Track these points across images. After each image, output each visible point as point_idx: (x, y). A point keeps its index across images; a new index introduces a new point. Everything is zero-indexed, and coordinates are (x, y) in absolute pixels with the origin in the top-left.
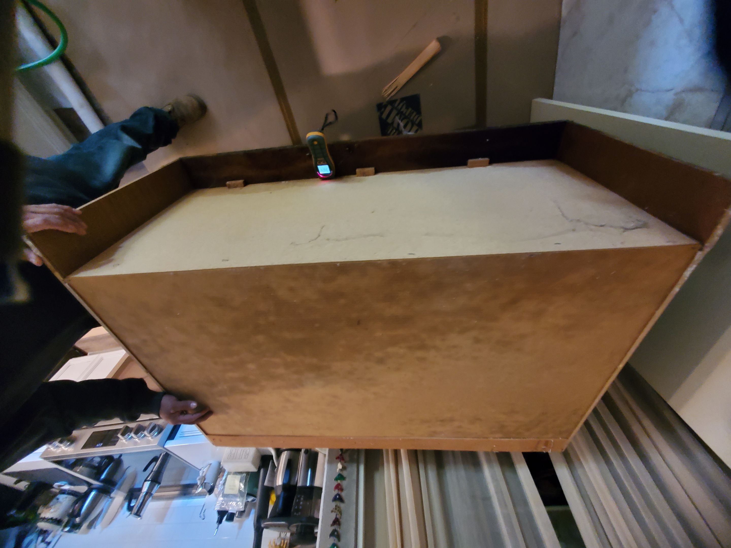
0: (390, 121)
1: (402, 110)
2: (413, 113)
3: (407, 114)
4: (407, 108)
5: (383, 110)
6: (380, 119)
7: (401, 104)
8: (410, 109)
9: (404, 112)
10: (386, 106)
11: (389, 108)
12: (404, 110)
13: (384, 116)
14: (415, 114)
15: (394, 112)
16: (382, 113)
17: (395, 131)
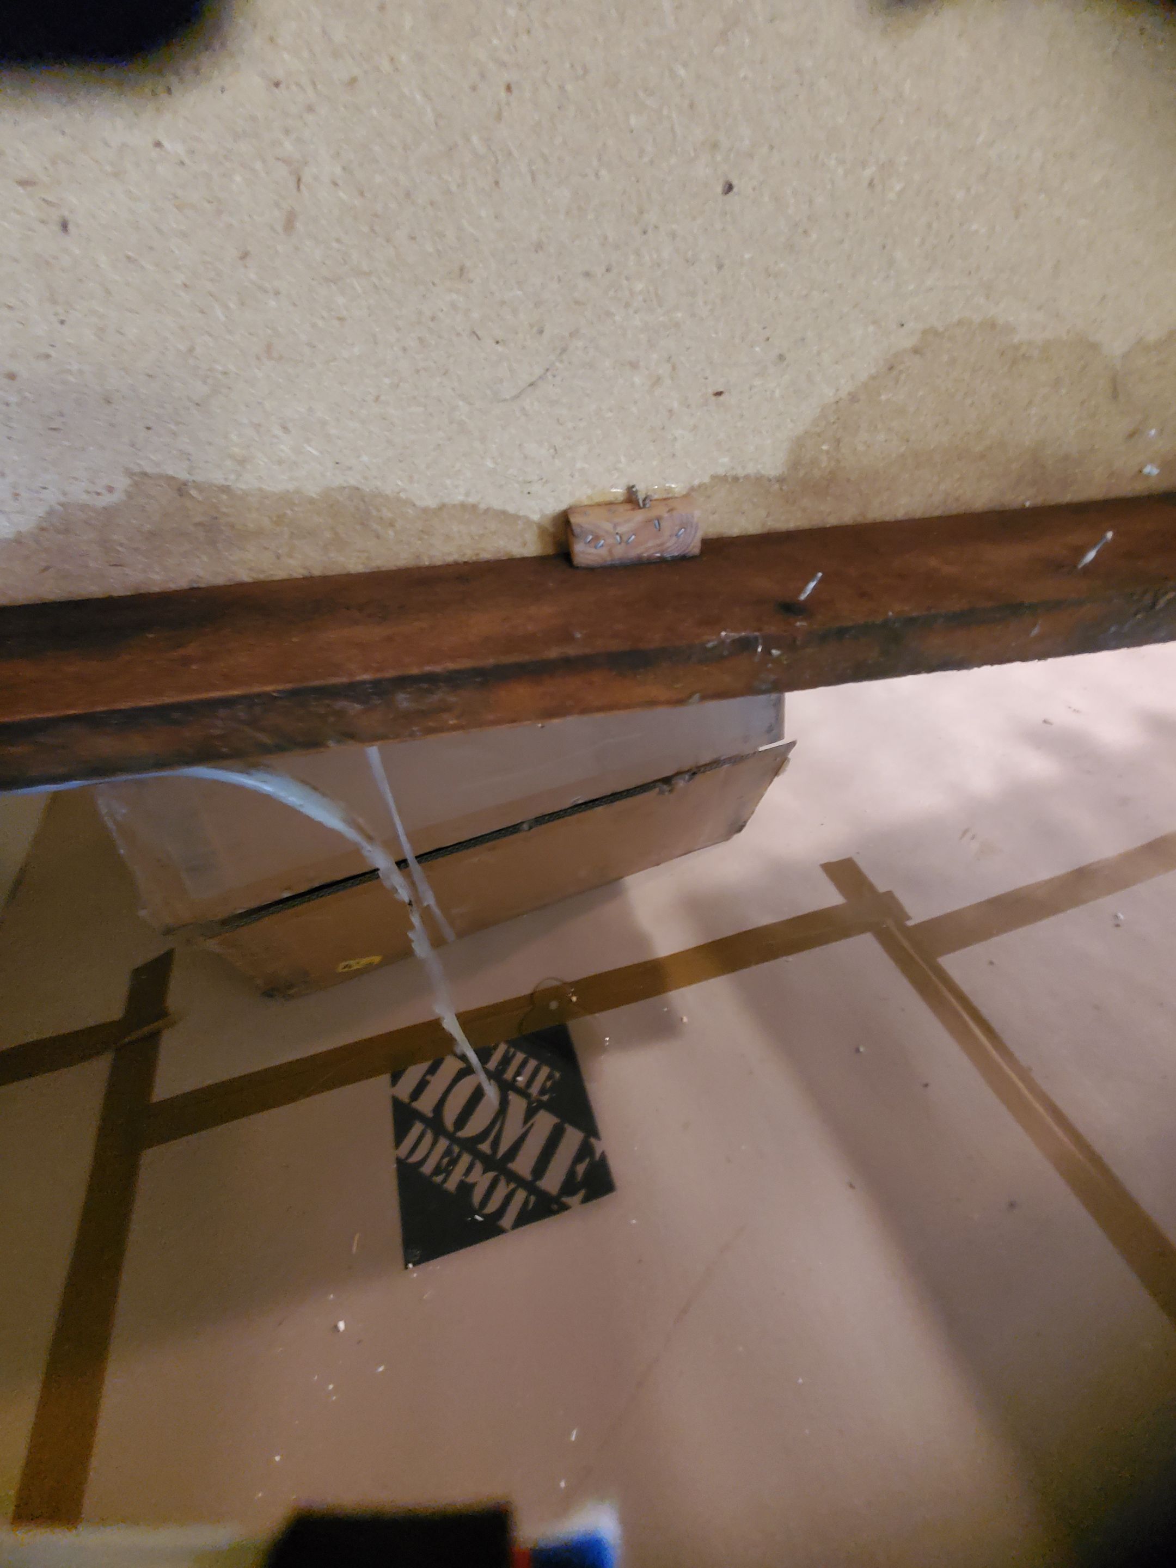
0: (545, 1122)
1: (491, 1175)
2: (437, 1171)
3: (466, 1159)
4: (466, 1189)
5: (581, 1169)
6: (590, 1128)
7: (492, 1207)
8: (451, 1185)
9: (478, 1167)
10: (569, 1186)
11: (551, 1182)
12: (481, 1179)
13: (573, 1138)
14: (427, 1169)
15: (523, 1165)
16: (585, 1150)
17: (519, 1079)
